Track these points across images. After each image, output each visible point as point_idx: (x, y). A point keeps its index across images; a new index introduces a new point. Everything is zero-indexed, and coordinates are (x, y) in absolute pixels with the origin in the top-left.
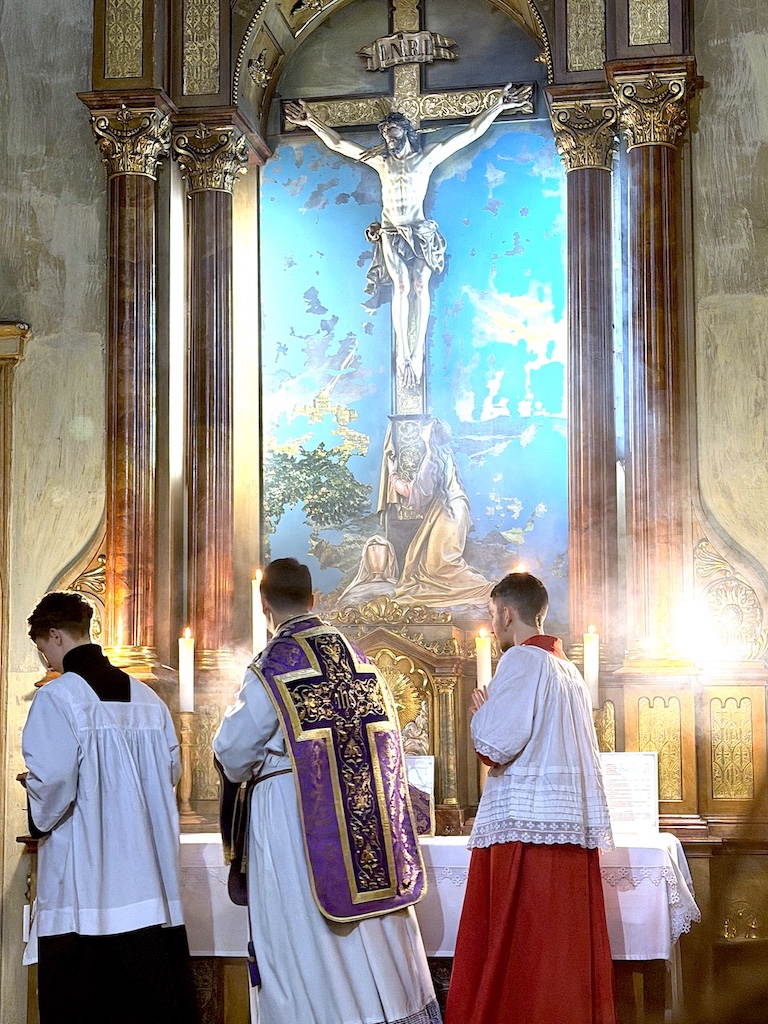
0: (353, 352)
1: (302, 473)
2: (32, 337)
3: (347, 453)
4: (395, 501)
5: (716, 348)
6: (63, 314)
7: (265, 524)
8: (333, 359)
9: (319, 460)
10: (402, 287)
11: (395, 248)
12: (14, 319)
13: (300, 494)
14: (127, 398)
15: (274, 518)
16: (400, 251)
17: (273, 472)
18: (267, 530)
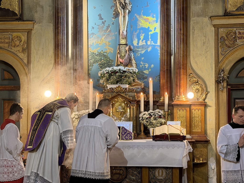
0: (109, 29)
1: (97, 57)
2: (36, 24)
3: (108, 52)
4: (120, 64)
5: (195, 30)
6: (43, 19)
7: (89, 68)
8: (105, 31)
9: (101, 54)
10: (122, 14)
11: (120, 5)
12: (32, 20)
13: (97, 61)
14: (60, 39)
15: (91, 67)
16: (121, 6)
17: (91, 56)
18: (89, 70)
